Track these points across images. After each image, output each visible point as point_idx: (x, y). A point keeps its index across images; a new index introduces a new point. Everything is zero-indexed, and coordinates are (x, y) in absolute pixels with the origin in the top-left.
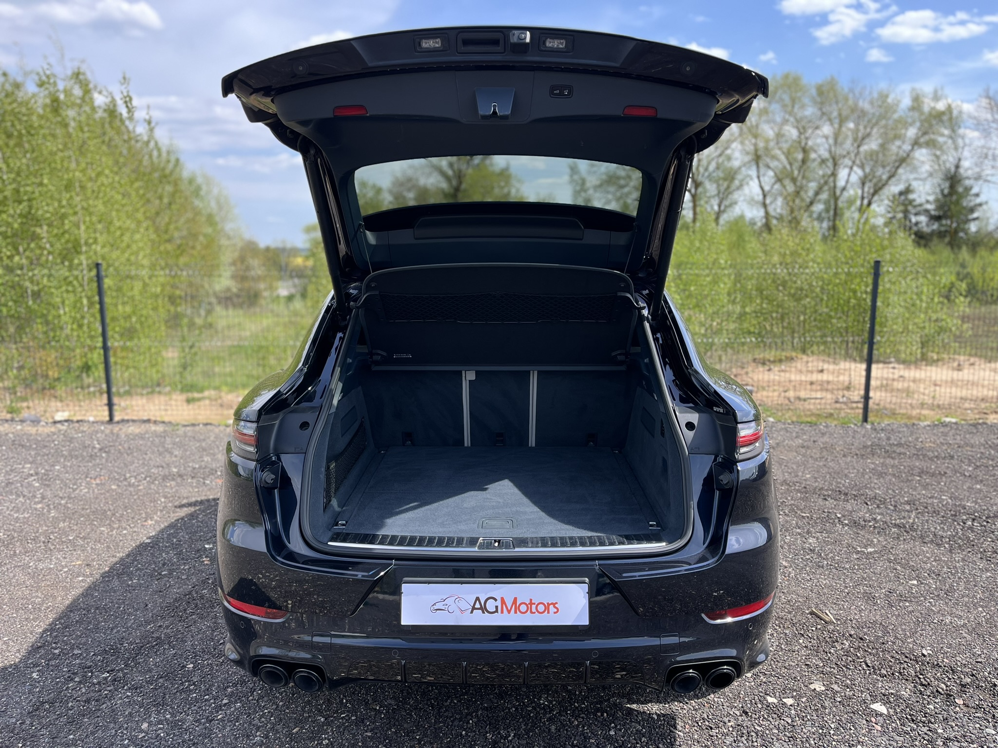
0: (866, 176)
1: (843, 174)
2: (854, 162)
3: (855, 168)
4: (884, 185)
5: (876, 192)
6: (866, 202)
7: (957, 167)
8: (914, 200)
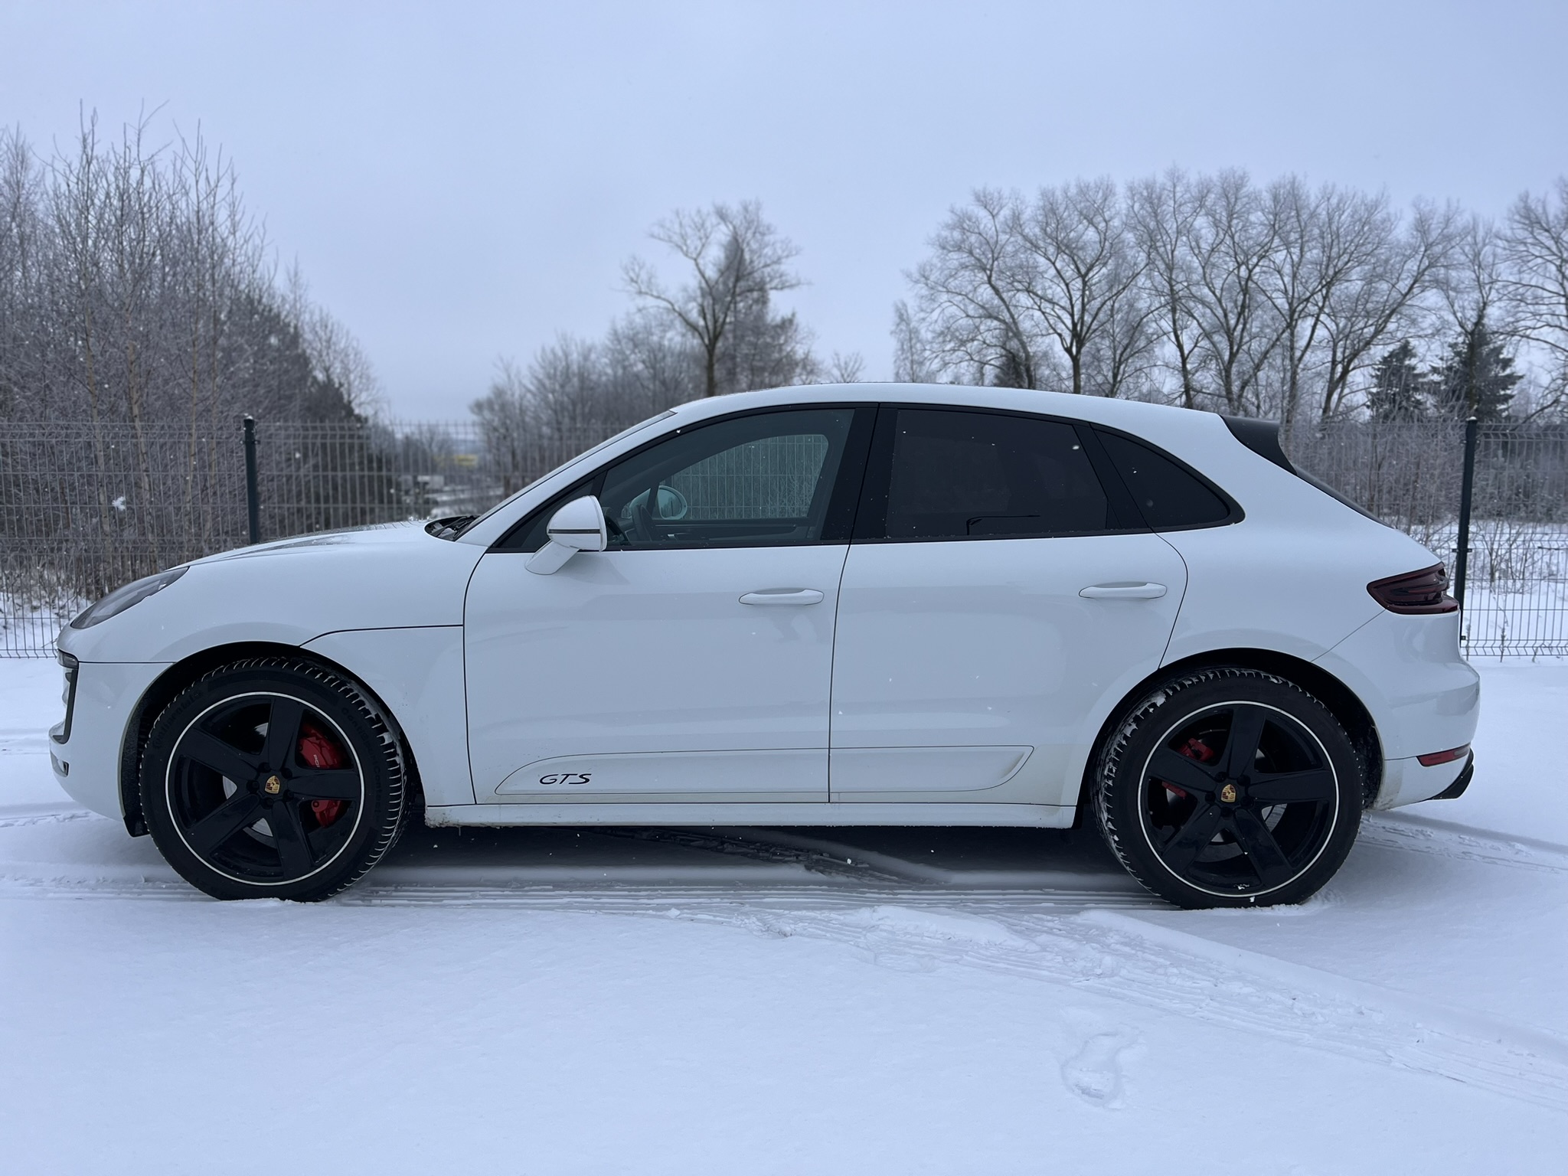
0: (1339, 333)
1: (1305, 326)
2: (1321, 309)
3: (1323, 317)
4: (1368, 343)
5: (1355, 354)
6: (1339, 368)
7: (1481, 317)
8: (1414, 368)
